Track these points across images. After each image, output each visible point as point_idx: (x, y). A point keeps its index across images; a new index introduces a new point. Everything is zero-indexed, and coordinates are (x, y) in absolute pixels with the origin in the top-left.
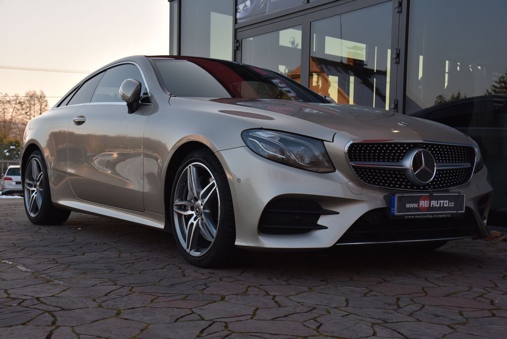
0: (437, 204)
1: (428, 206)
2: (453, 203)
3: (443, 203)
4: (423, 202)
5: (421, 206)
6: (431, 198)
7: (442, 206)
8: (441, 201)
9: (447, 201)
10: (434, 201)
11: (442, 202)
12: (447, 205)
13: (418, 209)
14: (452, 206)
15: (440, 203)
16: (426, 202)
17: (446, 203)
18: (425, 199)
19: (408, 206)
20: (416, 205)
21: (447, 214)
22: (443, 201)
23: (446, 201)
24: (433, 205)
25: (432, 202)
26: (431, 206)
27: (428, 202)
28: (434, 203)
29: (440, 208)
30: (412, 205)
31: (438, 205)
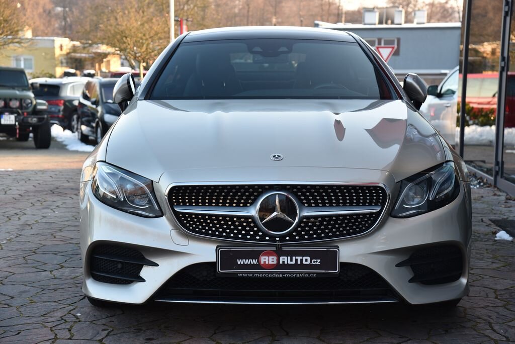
0: (291, 260)
1: (275, 262)
2: (319, 260)
3: (302, 260)
4: (267, 258)
5: (262, 263)
6: (279, 253)
7: (299, 262)
8: (297, 258)
9: (309, 258)
10: (286, 258)
11: (299, 258)
12: (308, 262)
13: (259, 266)
14: (317, 263)
15: (296, 260)
16: (271, 258)
17: (306, 260)
18: (269, 254)
19: (240, 262)
20: (254, 262)
21: (309, 273)
22: (301, 258)
23: (304, 258)
24: (283, 262)
25: (281, 258)
26: (281, 263)
27: (275, 258)
28: (285, 260)
29: (296, 266)
30: (247, 262)
31: (293, 262)
